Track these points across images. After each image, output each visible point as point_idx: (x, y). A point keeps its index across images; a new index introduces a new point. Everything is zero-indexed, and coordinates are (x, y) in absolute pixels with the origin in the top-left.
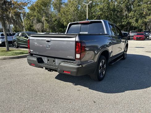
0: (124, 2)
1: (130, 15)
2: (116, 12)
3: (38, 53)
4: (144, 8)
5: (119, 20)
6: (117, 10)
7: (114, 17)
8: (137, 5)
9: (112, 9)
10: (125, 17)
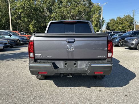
0: (45, 3)
1: (52, 16)
2: (38, 11)
3: (50, 57)
4: (64, 11)
5: (42, 20)
6: (39, 10)
7: (37, 17)
8: (58, 7)
9: (34, 8)
10: (48, 18)
